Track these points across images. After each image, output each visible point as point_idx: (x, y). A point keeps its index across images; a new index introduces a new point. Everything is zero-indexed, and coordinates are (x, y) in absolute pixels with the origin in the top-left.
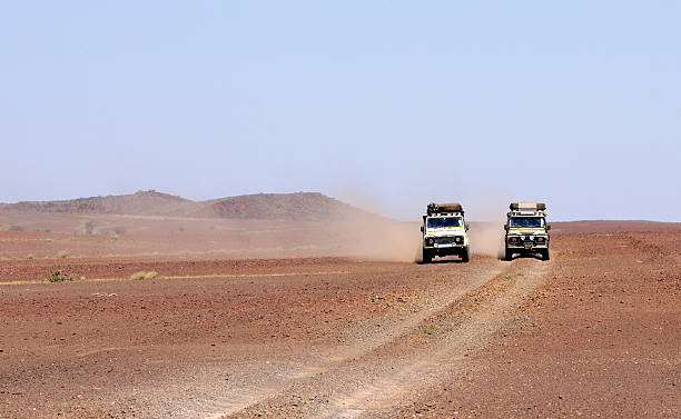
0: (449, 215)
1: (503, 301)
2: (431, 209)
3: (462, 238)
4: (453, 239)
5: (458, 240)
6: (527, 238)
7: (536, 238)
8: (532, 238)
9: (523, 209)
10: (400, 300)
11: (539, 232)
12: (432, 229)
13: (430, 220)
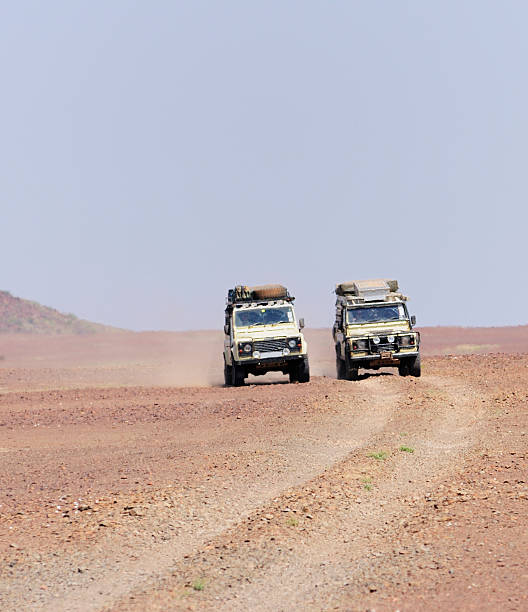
0: (270, 305)
1: (368, 512)
2: (236, 297)
3: (298, 341)
4: (284, 343)
5: (292, 344)
6: (384, 340)
7: (398, 339)
8: (391, 339)
9: (364, 292)
10: (129, 510)
11: (398, 327)
12: (245, 329)
13: (240, 315)
